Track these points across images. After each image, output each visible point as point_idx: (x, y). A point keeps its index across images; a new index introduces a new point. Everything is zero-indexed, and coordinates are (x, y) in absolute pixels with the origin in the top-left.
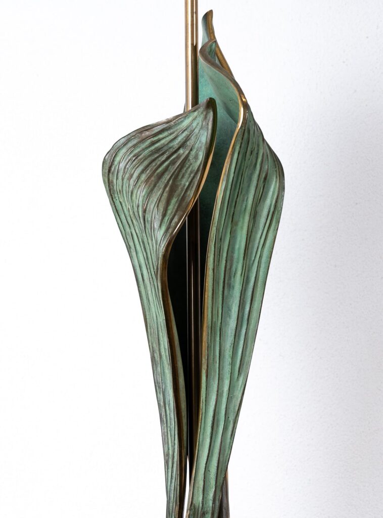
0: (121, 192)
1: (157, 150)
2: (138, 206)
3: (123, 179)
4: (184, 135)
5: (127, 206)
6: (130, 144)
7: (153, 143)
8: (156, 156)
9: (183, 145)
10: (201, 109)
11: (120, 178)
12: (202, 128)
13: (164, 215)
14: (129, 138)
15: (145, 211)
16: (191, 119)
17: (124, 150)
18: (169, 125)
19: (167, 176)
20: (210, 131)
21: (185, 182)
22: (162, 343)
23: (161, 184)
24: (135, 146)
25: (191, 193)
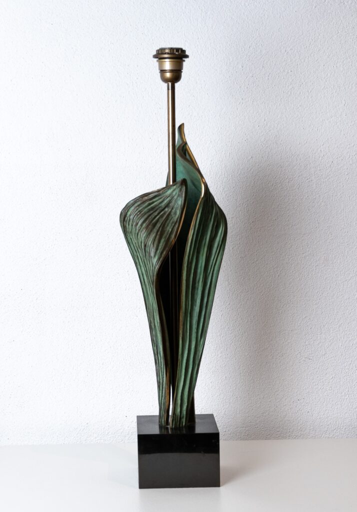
0: (131, 232)
1: (152, 208)
2: (141, 243)
3: (132, 225)
4: (168, 199)
5: (135, 241)
6: (136, 205)
7: (150, 204)
8: (151, 212)
9: (167, 206)
10: (178, 185)
11: (130, 225)
12: (179, 196)
13: (157, 249)
14: (135, 201)
15: (145, 246)
16: (172, 190)
17: (132, 208)
18: (159, 193)
19: (158, 225)
20: (183, 198)
21: (169, 229)
22: (155, 318)
23: (155, 230)
24: (139, 206)
25: (173, 236)
